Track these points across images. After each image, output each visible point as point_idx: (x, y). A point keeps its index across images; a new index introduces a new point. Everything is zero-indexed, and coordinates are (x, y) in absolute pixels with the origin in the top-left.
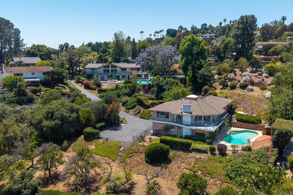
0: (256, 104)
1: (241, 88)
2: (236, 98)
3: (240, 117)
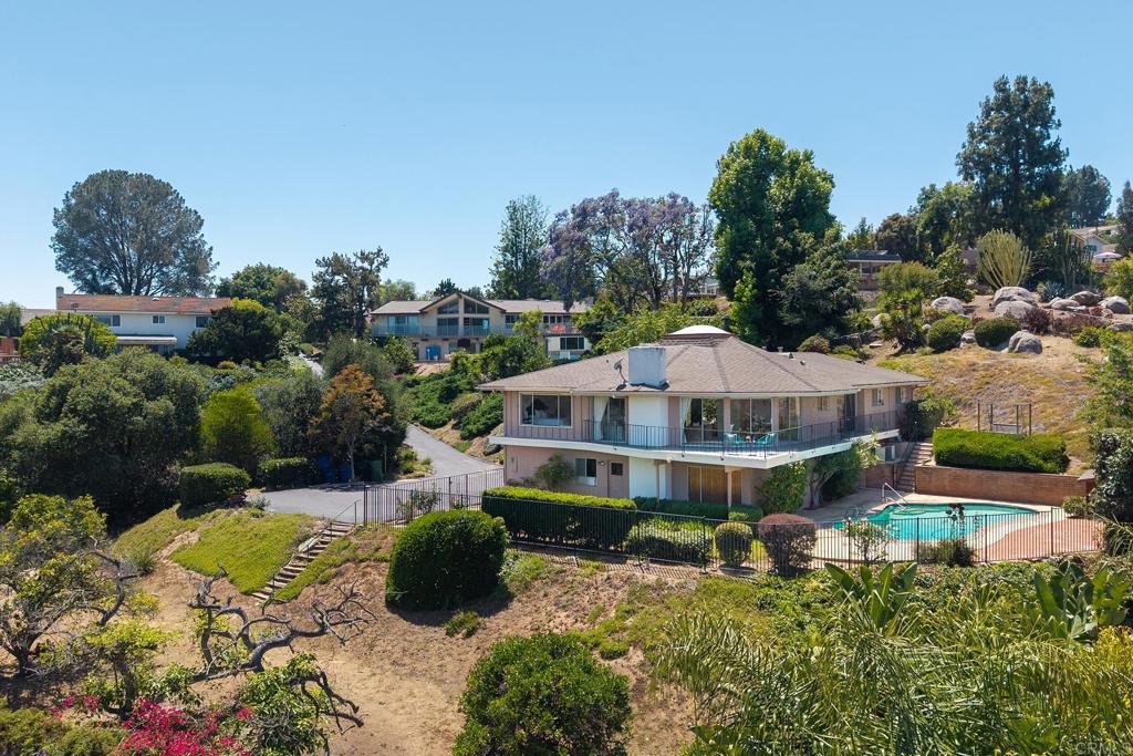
1: (982, 344)
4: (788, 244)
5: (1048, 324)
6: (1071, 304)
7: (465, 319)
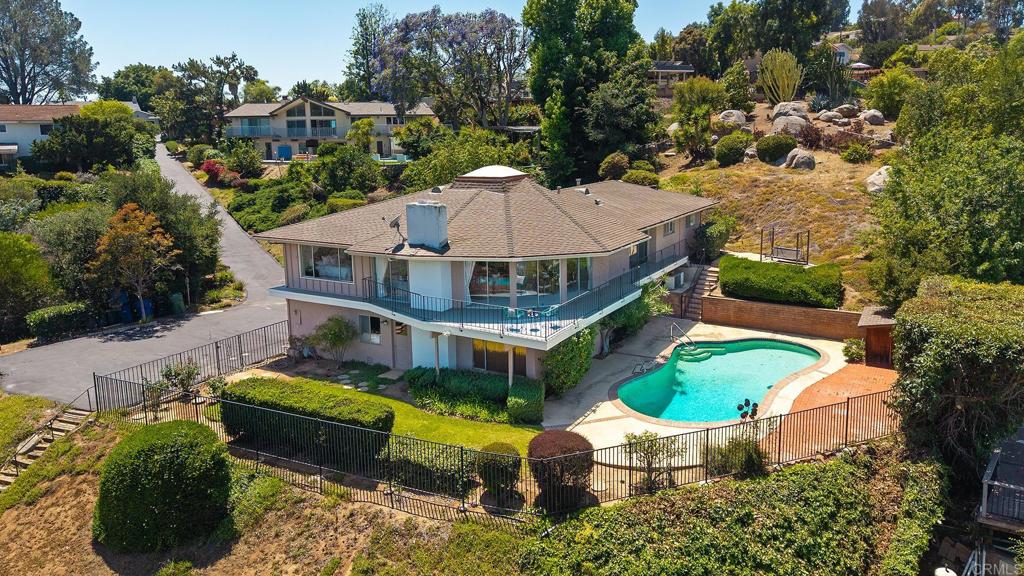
0: (822, 218)
1: (763, 160)
2: (737, 196)
3: (739, 276)
4: (593, 63)
5: (819, 140)
6: (835, 117)
7: (312, 121)
